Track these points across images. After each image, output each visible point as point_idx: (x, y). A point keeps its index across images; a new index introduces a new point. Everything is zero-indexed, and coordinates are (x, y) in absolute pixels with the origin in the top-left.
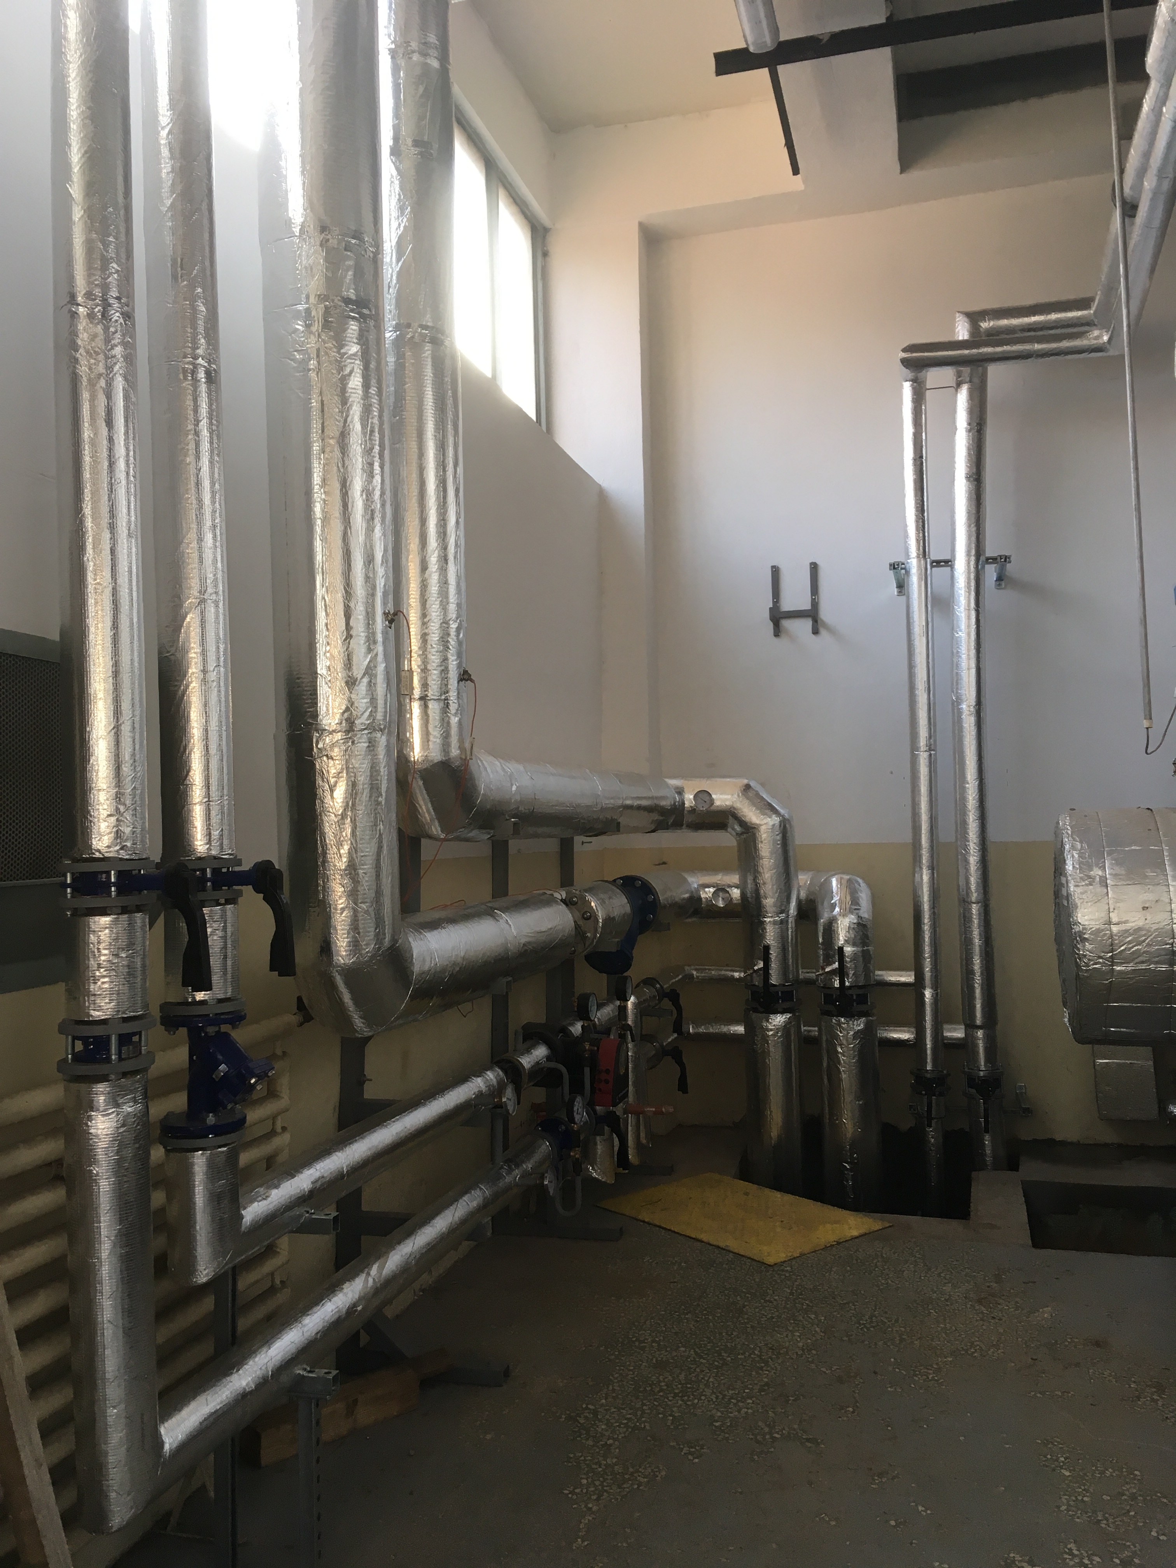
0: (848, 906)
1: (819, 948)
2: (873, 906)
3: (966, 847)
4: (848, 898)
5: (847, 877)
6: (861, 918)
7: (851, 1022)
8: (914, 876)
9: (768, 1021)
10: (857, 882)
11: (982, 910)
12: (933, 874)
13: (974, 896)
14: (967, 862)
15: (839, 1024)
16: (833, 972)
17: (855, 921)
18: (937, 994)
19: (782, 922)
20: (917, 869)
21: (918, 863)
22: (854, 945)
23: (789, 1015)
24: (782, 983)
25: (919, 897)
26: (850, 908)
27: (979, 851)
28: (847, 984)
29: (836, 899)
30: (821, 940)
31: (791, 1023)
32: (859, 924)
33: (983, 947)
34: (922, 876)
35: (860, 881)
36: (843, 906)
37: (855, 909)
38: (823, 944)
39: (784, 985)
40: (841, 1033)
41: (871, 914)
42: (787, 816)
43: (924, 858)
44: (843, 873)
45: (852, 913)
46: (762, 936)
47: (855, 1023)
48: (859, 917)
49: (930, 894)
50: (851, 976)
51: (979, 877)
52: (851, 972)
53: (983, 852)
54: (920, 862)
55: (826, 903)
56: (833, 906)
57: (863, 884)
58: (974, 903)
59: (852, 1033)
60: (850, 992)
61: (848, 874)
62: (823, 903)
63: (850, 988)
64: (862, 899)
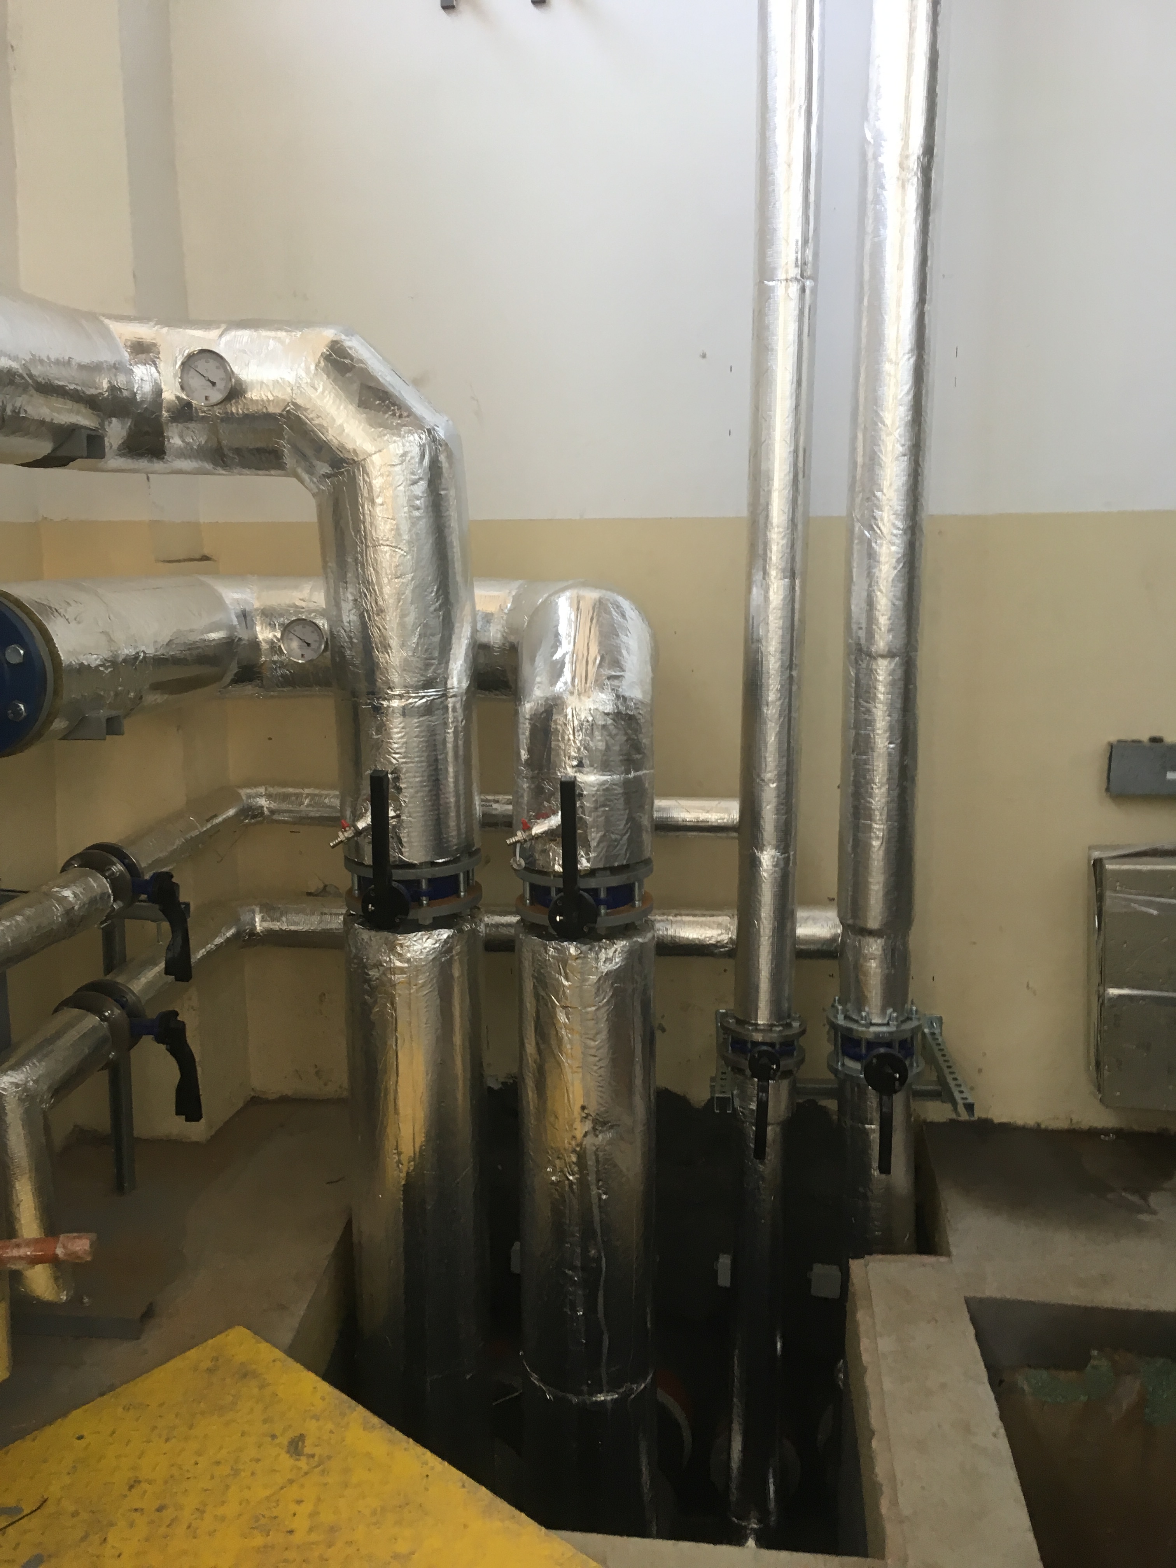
0: (592, 670)
1: (520, 773)
2: (654, 670)
3: (871, 523)
4: (594, 650)
5: (591, 595)
6: (625, 698)
7: (592, 955)
8: (749, 591)
9: (392, 949)
10: (618, 607)
11: (899, 673)
12: (792, 588)
13: (883, 641)
14: (871, 555)
15: (563, 960)
16: (550, 835)
17: (609, 708)
18: (787, 861)
19: (428, 709)
20: (758, 577)
21: (761, 562)
22: (605, 767)
23: (445, 934)
24: (428, 859)
25: (759, 641)
26: (598, 675)
27: (905, 533)
28: (584, 864)
29: (565, 648)
30: (524, 755)
31: (449, 950)
32: (617, 716)
33: (897, 759)
34: (767, 591)
35: (626, 604)
36: (581, 670)
37: (610, 678)
38: (529, 763)
39: (433, 864)
40: (567, 979)
41: (648, 687)
42: (441, 433)
43: (774, 548)
44: (585, 585)
45: (602, 688)
46: (380, 747)
47: (602, 956)
48: (620, 697)
49: (783, 636)
50: (593, 844)
51: (899, 594)
52: (594, 836)
53: (913, 533)
54: (765, 558)
55: (540, 662)
56: (556, 671)
57: (632, 613)
58: (883, 656)
59: (594, 978)
60: (592, 883)
61: (596, 586)
62: (533, 659)
63: (592, 873)
64: (628, 649)
